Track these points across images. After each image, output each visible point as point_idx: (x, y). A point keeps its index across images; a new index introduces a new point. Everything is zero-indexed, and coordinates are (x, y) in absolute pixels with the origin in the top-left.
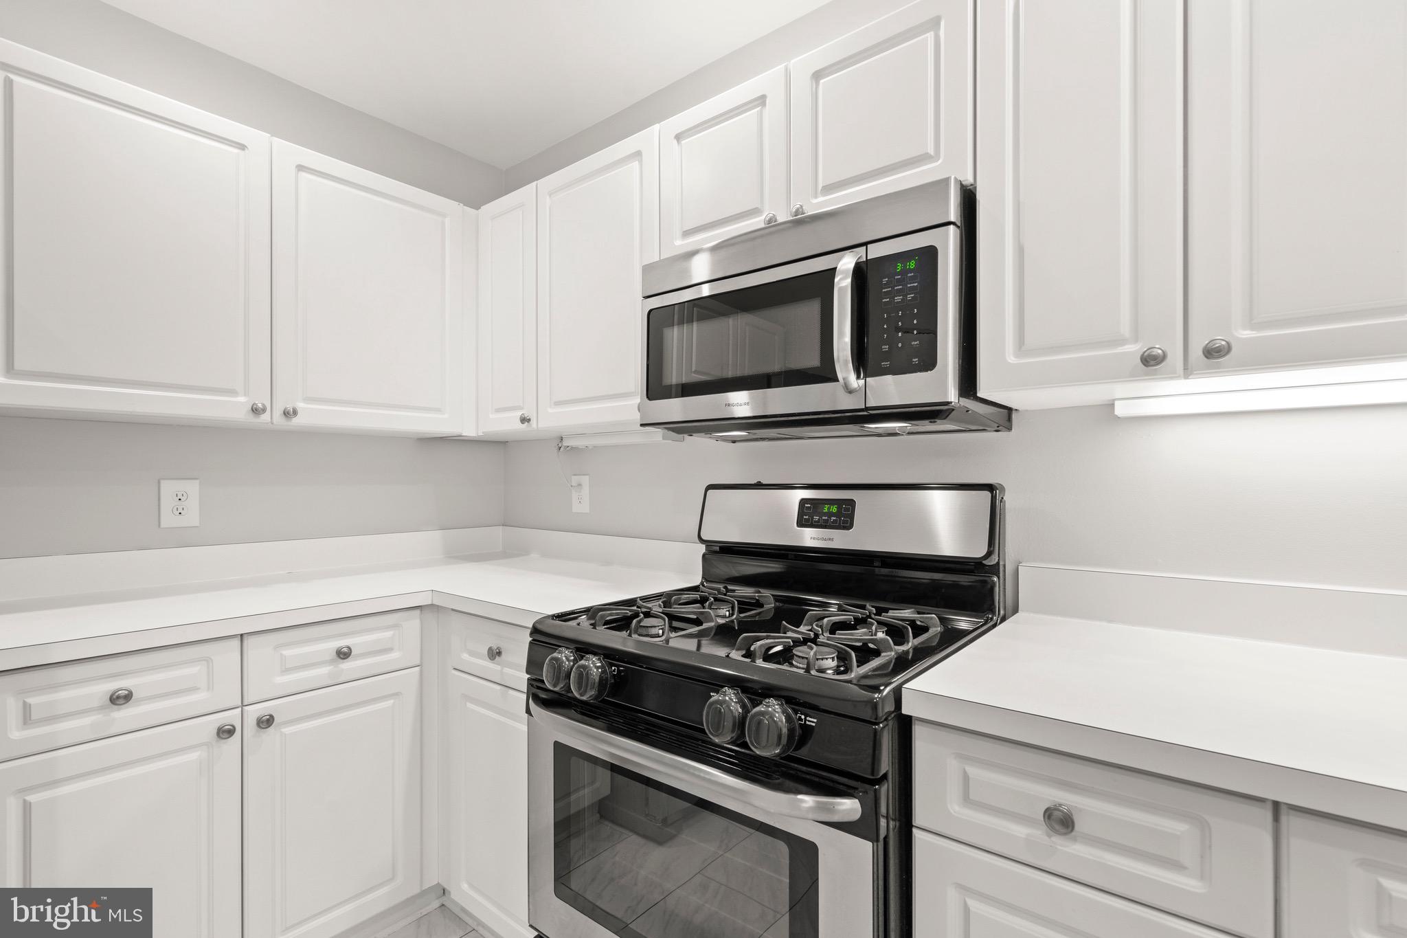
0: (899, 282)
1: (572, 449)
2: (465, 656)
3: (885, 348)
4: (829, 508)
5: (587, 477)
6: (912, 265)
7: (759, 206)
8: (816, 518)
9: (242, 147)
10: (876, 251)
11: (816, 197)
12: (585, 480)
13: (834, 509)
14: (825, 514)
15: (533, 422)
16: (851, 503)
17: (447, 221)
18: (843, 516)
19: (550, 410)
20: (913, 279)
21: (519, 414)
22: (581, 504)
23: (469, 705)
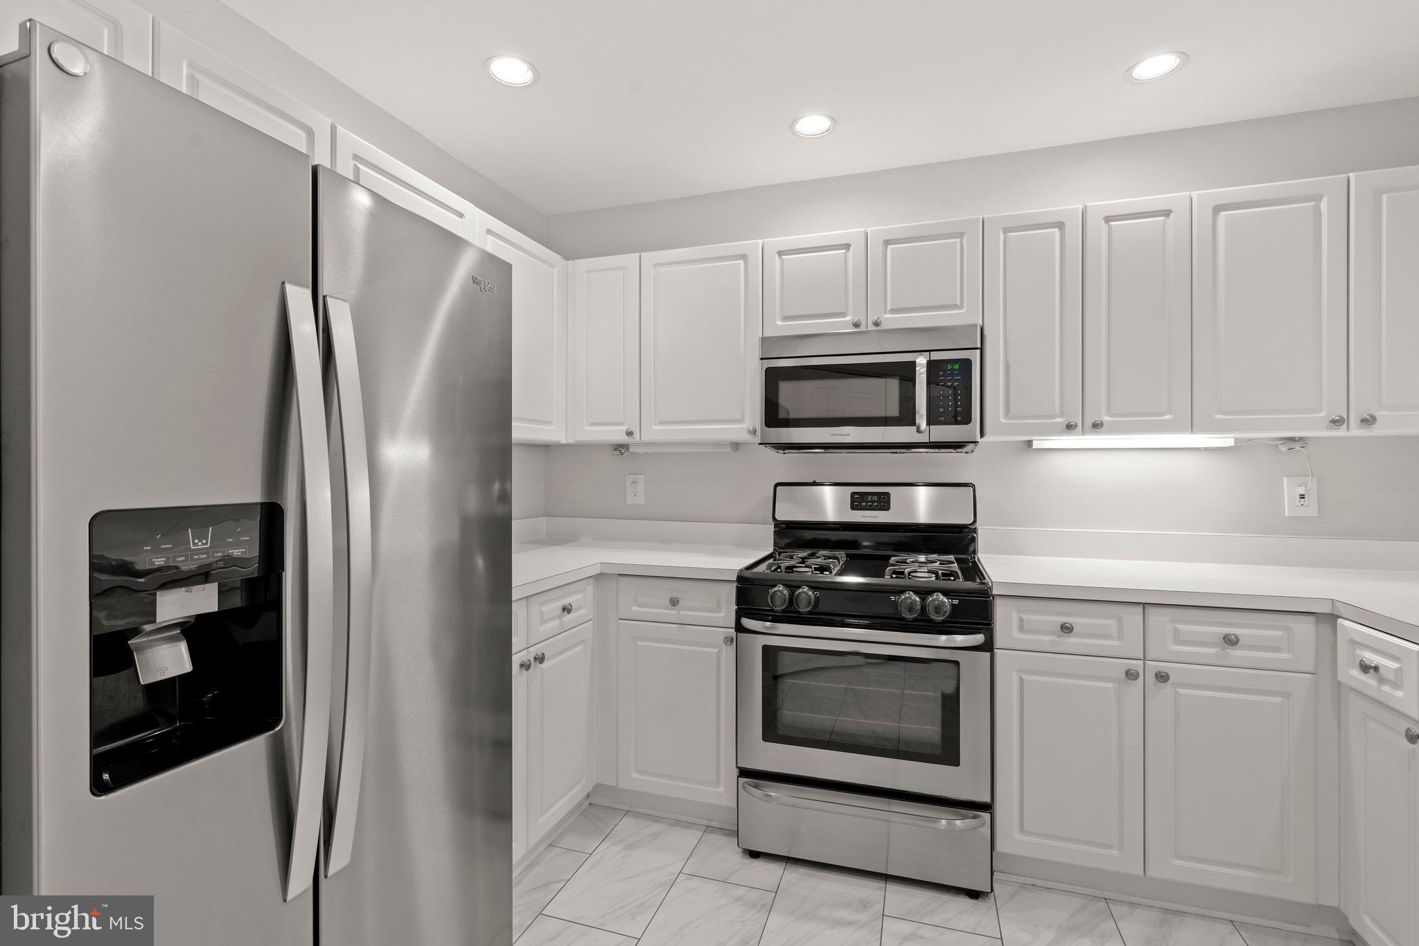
0: (949, 375)
1: (636, 454)
2: (635, 608)
3: (942, 410)
4: (872, 498)
5: (643, 476)
6: (957, 367)
7: (844, 311)
8: (864, 504)
9: (461, 215)
10: (936, 356)
11: (885, 314)
12: (641, 478)
13: (875, 498)
14: (870, 502)
15: (637, 435)
16: (888, 495)
17: (555, 271)
18: (883, 502)
19: (655, 428)
20: (958, 375)
21: (624, 428)
22: (636, 496)
23: (639, 643)
